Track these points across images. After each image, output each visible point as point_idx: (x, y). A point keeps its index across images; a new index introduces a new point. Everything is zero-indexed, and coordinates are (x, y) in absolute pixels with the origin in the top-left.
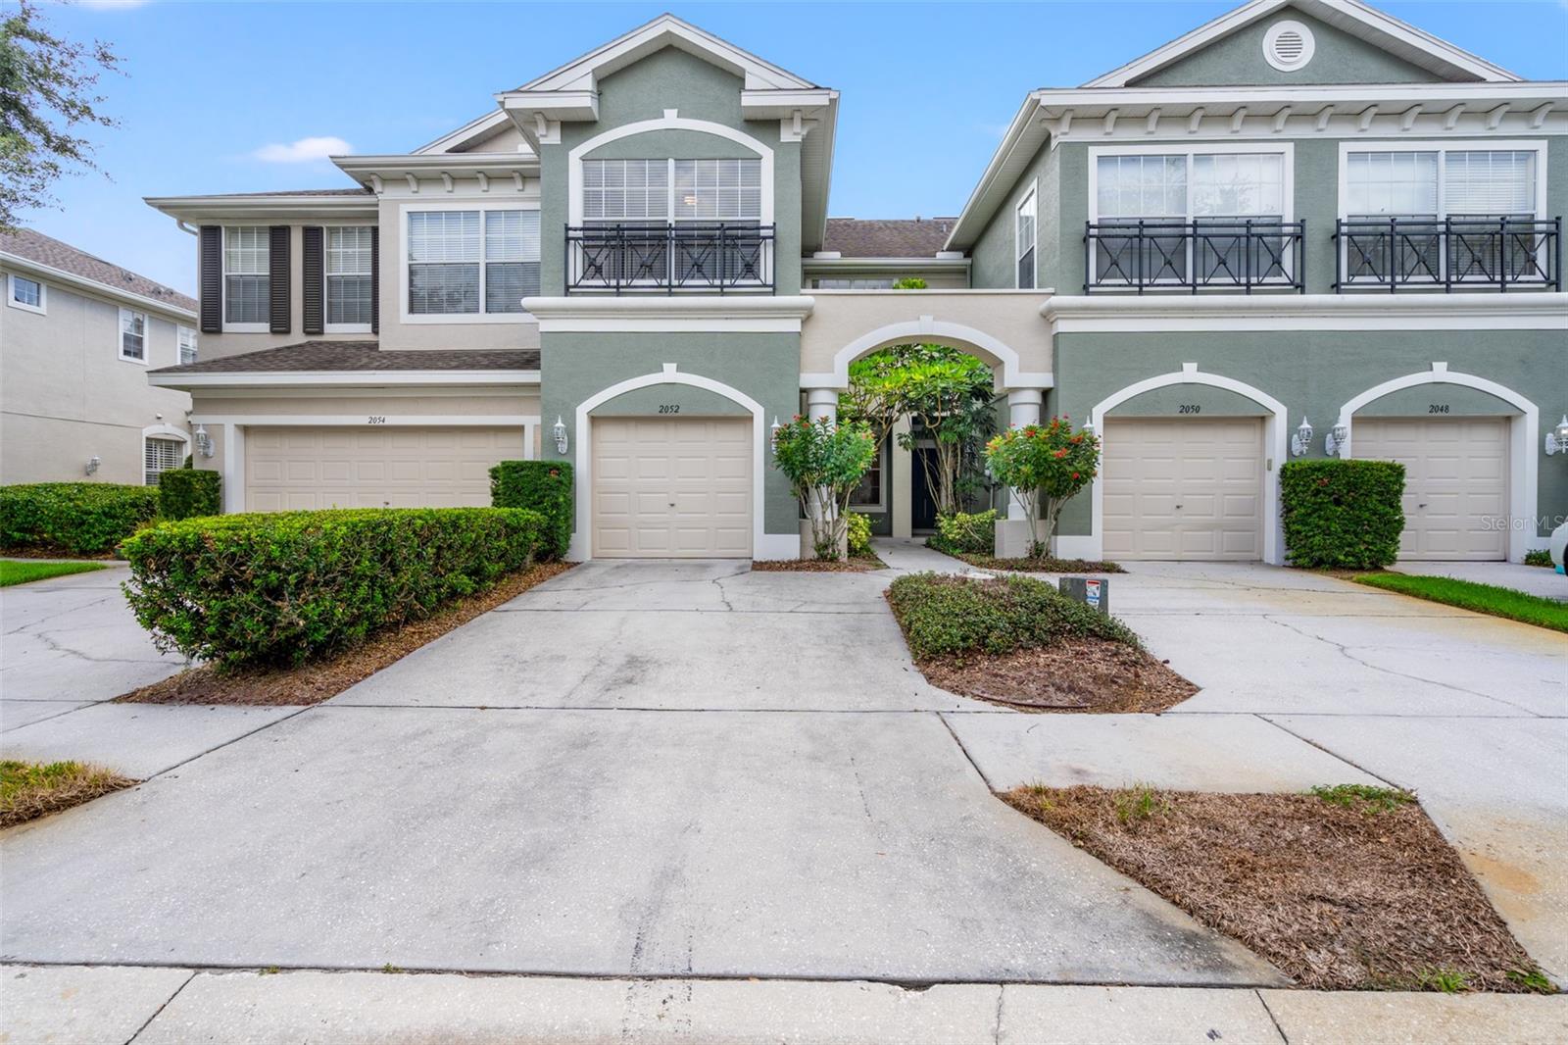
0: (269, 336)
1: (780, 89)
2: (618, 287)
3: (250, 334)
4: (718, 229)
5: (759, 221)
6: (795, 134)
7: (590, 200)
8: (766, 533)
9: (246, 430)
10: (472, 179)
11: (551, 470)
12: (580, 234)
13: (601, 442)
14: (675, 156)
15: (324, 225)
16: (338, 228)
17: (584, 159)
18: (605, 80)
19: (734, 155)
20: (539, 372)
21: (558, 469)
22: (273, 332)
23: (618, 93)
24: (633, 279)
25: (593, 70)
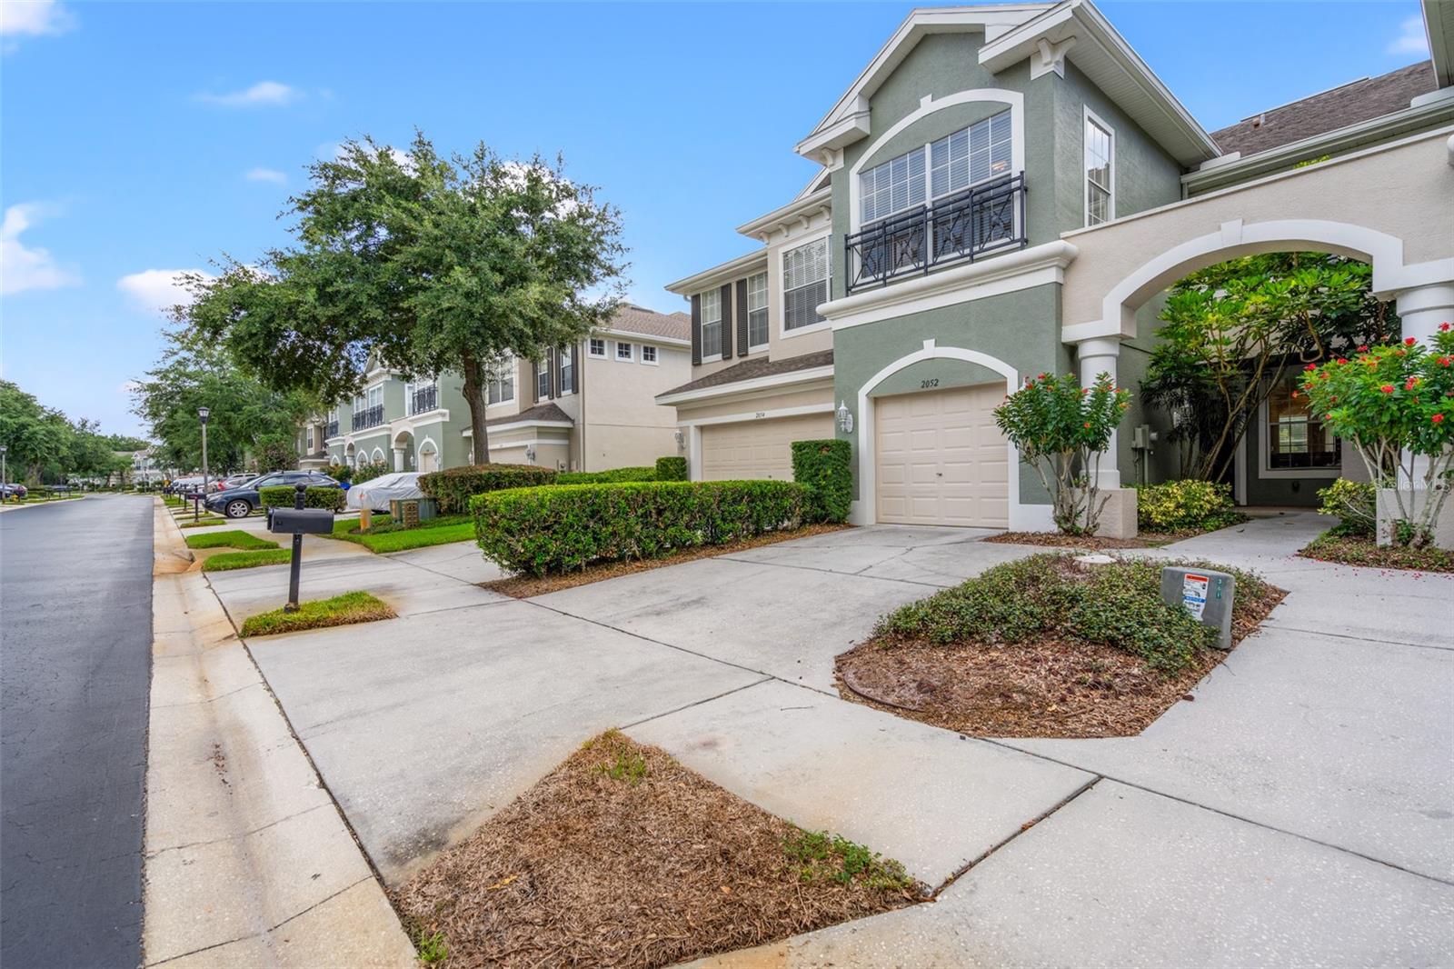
0: (723, 362)
1: (1019, 26)
2: (884, 279)
3: (714, 362)
4: (967, 197)
5: (1010, 174)
6: (1046, 64)
7: (867, 209)
8: (1021, 503)
9: (702, 429)
10: (818, 213)
11: (823, 447)
12: (859, 239)
13: (884, 419)
14: (931, 140)
15: (747, 277)
16: (754, 277)
17: (860, 173)
18: (873, 97)
19: (983, 117)
20: (833, 366)
21: (827, 447)
22: (724, 359)
23: (885, 105)
24: (896, 268)
25: (859, 93)
